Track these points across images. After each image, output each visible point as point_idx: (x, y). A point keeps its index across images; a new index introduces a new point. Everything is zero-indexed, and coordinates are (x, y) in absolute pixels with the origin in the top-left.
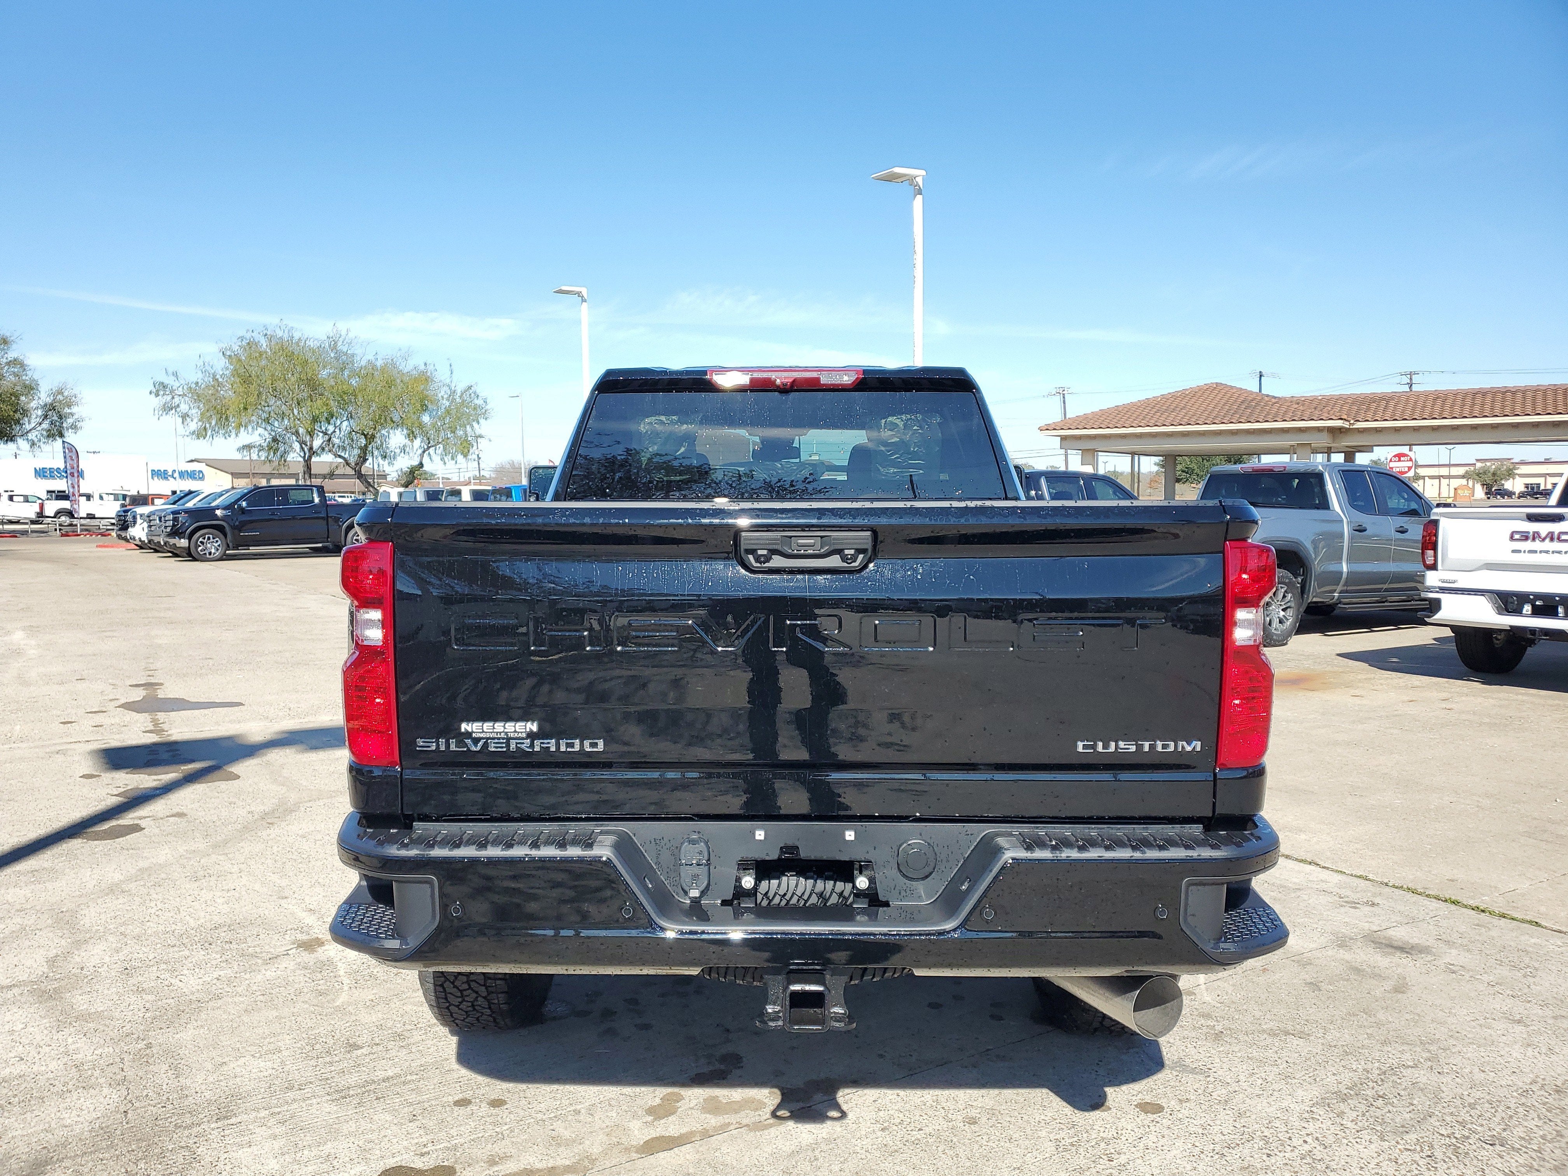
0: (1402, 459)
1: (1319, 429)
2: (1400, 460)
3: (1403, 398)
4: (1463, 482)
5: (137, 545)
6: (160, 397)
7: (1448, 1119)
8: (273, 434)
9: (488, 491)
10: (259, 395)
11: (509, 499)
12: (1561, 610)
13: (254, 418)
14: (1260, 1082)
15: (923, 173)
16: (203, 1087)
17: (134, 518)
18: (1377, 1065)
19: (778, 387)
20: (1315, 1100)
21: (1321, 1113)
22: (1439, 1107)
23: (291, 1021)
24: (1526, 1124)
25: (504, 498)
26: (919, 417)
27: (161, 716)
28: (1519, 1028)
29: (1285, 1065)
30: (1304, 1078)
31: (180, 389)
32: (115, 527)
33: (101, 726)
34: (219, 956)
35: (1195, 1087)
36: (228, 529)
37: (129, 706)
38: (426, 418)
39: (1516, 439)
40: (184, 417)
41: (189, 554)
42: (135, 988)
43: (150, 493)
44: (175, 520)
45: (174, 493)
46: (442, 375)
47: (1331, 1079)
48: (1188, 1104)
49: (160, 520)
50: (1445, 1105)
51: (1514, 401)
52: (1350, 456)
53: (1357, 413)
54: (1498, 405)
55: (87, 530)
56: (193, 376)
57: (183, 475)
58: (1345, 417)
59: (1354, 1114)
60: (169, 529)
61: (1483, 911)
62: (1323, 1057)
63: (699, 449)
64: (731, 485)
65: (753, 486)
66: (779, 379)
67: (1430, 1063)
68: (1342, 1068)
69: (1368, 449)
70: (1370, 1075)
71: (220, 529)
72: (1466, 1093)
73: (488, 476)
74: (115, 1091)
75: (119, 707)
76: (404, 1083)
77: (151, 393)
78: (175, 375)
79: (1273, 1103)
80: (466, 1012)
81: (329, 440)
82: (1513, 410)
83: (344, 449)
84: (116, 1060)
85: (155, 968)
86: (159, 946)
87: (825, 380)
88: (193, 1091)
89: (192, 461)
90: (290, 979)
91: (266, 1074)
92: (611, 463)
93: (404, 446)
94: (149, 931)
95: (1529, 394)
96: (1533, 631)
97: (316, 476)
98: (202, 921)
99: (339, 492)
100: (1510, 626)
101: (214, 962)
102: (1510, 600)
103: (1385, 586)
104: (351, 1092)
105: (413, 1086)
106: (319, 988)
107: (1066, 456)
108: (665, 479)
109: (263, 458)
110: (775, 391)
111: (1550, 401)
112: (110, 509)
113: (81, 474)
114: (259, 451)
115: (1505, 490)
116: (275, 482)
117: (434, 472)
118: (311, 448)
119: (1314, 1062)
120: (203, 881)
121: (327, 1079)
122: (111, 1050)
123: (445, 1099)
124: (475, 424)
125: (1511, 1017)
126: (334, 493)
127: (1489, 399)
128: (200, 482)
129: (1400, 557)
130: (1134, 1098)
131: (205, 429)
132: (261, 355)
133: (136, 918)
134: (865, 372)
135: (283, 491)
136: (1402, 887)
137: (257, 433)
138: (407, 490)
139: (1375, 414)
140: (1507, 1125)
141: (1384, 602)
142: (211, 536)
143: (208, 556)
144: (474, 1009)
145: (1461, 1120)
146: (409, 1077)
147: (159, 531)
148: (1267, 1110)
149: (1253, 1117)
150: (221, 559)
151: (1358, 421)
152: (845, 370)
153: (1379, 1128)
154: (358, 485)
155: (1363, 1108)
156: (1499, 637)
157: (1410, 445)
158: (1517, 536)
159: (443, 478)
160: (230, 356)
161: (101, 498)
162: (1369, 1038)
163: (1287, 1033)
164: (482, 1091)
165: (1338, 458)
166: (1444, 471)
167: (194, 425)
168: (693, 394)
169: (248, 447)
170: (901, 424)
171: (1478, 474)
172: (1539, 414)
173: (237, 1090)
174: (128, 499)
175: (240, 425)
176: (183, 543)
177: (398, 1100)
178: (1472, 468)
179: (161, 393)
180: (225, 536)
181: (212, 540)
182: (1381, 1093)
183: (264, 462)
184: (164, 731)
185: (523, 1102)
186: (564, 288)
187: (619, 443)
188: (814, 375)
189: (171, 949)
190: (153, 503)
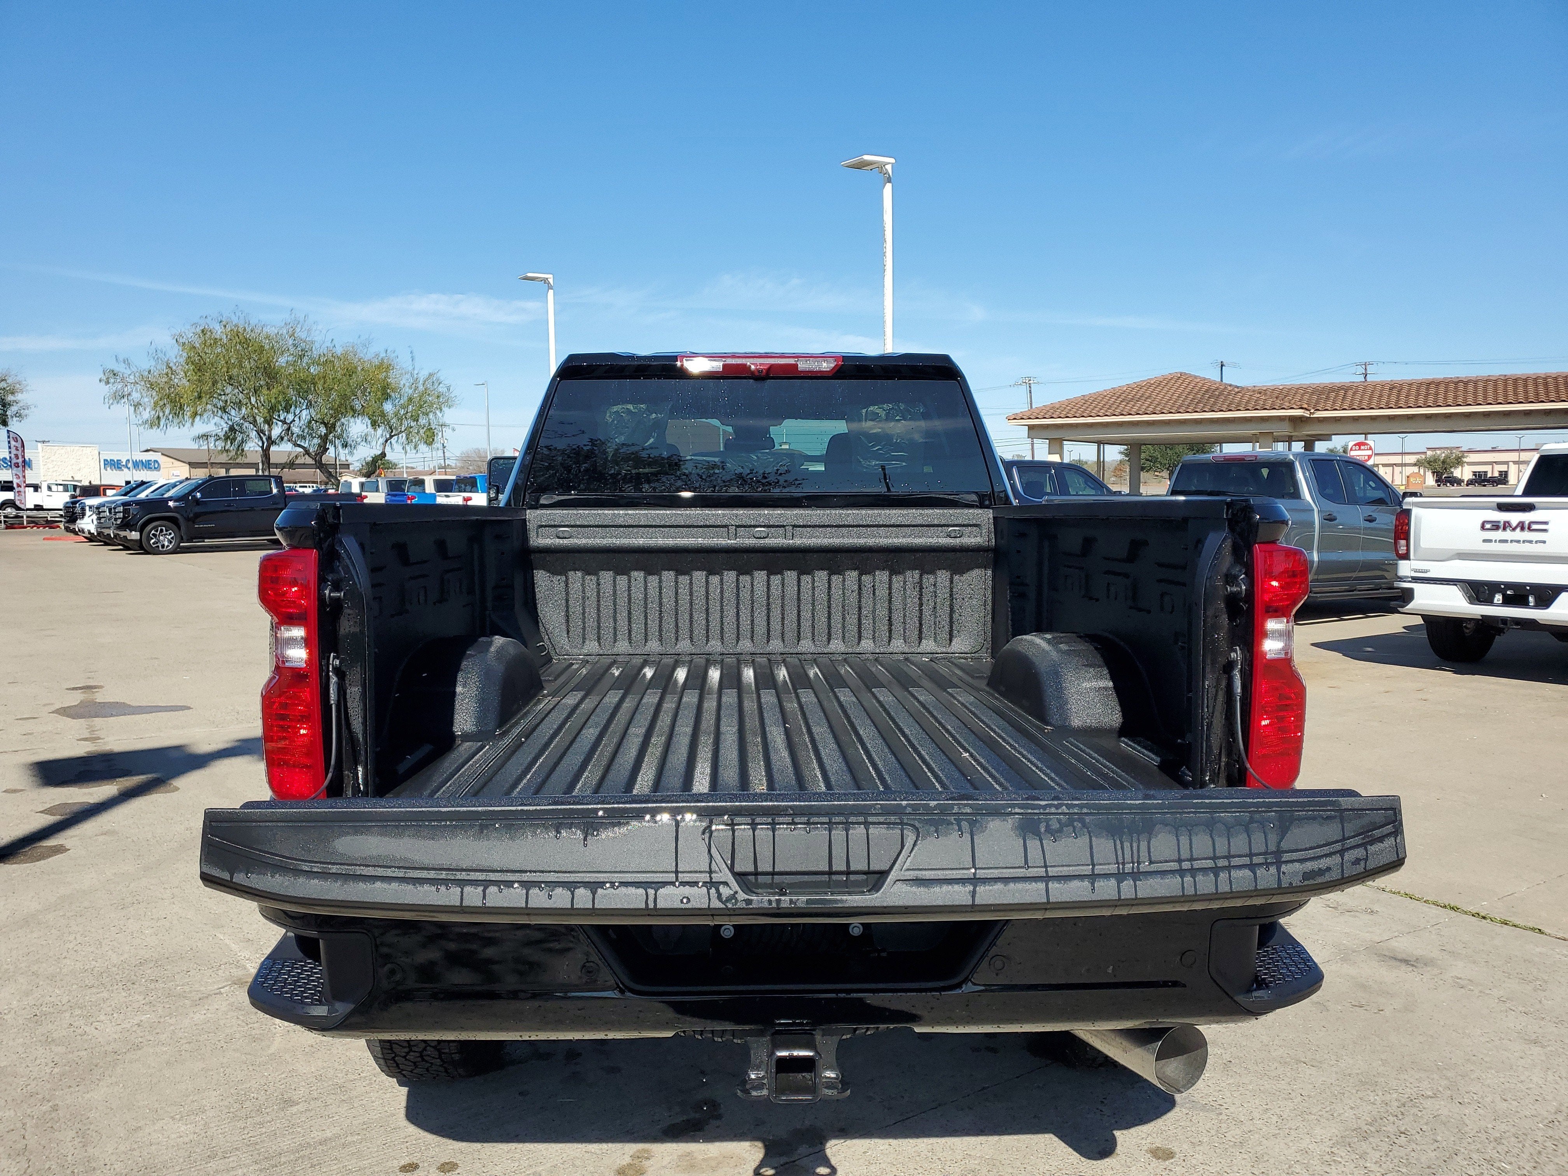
0: (1362, 447)
1: (1281, 419)
2: (1360, 449)
3: (1361, 389)
4: (1415, 469)
5: (85, 537)
6: (110, 385)
7: (1475, 1156)
8: (230, 423)
9: (453, 480)
10: (215, 383)
11: (474, 489)
12: (1531, 599)
13: (209, 407)
14: (1275, 1119)
15: (892, 160)
16: (114, 1158)
17: (83, 509)
18: (1395, 1095)
19: (752, 373)
20: (1335, 1138)
21: (1343, 1154)
22: (1465, 1144)
23: (218, 1074)
24: (1556, 1160)
25: (469, 488)
26: (902, 406)
27: (98, 722)
28: (1536, 1050)
29: (1299, 1098)
30: (1320, 1113)
31: (132, 377)
32: (63, 520)
33: (30, 734)
34: (141, 998)
35: (1207, 1128)
36: (181, 521)
37: (65, 712)
38: (388, 407)
39: (1468, 428)
40: (137, 405)
41: (141, 547)
42: (43, 1038)
43: (103, 483)
44: (125, 511)
45: (128, 483)
46: (403, 361)
47: (1349, 1114)
48: (1201, 1148)
49: (110, 513)
50: (1470, 1140)
51: (1466, 391)
52: (1309, 445)
53: (1317, 403)
54: (1451, 395)
55: (34, 522)
56: (145, 363)
57: (137, 465)
58: (1305, 406)
59: (1377, 1155)
60: (119, 522)
61: (1484, 918)
62: (1338, 1089)
63: (670, 440)
64: (701, 477)
65: (724, 478)
66: (753, 365)
67: (1449, 1092)
68: (1359, 1101)
69: (1327, 437)
70: (1389, 1108)
71: (173, 521)
72: (1490, 1126)
73: (453, 465)
74: (14, 1163)
75: (53, 712)
76: (344, 1146)
77: (100, 381)
78: (126, 361)
79: (1291, 1144)
80: (415, 1063)
81: (289, 429)
82: (1465, 399)
83: (304, 438)
84: (18, 1125)
85: (67, 1015)
86: (75, 987)
87: (802, 366)
88: (102, 1163)
89: (147, 451)
90: (222, 1023)
91: (187, 1140)
92: (577, 454)
93: (366, 435)
94: (65, 970)
95: (1481, 384)
96: (1504, 620)
97: (276, 466)
98: (126, 956)
99: (300, 482)
100: (1482, 616)
101: (136, 1005)
102: (1481, 589)
103: (1354, 575)
104: (283, 1160)
105: (353, 1149)
106: (253, 1032)
107: (1032, 444)
108: (633, 472)
109: (220, 448)
110: (750, 378)
111: (1500, 391)
112: (58, 500)
113: (26, 464)
114: (216, 440)
115: (1453, 477)
116: (234, 472)
117: (396, 461)
118: (269, 438)
119: (1329, 1094)
120: (131, 909)
121: (256, 1144)
122: (12, 1112)
123: (389, 1164)
124: (438, 412)
125: (1527, 1037)
126: (295, 483)
127: (1442, 389)
128: (155, 472)
129: (1367, 545)
130: (1144, 1142)
131: (158, 417)
132: (215, 343)
133: (51, 954)
134: (845, 358)
135: (241, 481)
136: (1399, 893)
137: (213, 422)
138: (368, 480)
139: (1334, 402)
140: (1536, 1162)
141: (1353, 591)
142: (164, 528)
143: (160, 549)
144: (423, 1060)
145: (1488, 1158)
146: (349, 1139)
147: (109, 524)
148: (1286, 1152)
149: (1272, 1161)
150: (174, 551)
151: (1319, 410)
152: (823, 357)
153: (1404, 1170)
154: (319, 475)
155: (1385, 1147)
156: (1469, 626)
157: (1366, 434)
158: (1488, 526)
159: (407, 468)
160: (184, 344)
161: (49, 488)
162: (1383, 1065)
163: (1298, 1061)
164: (432, 1153)
165: (1298, 447)
166: (1397, 459)
167: (147, 414)
168: (662, 381)
169: (205, 437)
170: (883, 414)
171: (1429, 462)
172: (1491, 404)
173: (151, 1161)
174: (78, 490)
175: (195, 414)
176: (135, 535)
177: (335, 1167)
178: (1423, 457)
179: (112, 380)
180: (179, 528)
181: (165, 532)
182: (1403, 1129)
183: (222, 452)
184: (99, 738)
185: (478, 1165)
186: (530, 275)
187: (583, 432)
188: (792, 361)
189: (89, 991)
190: (105, 494)
